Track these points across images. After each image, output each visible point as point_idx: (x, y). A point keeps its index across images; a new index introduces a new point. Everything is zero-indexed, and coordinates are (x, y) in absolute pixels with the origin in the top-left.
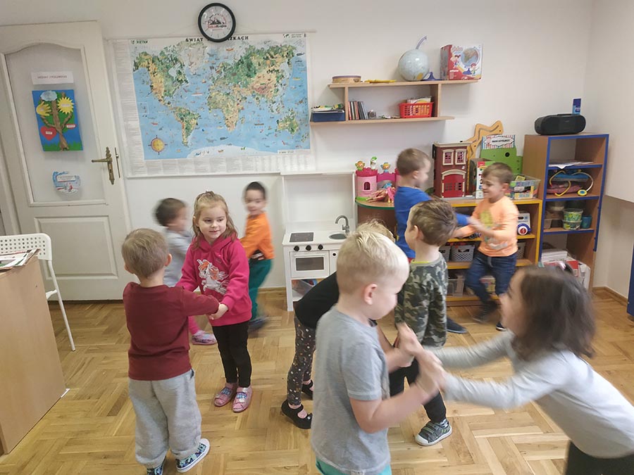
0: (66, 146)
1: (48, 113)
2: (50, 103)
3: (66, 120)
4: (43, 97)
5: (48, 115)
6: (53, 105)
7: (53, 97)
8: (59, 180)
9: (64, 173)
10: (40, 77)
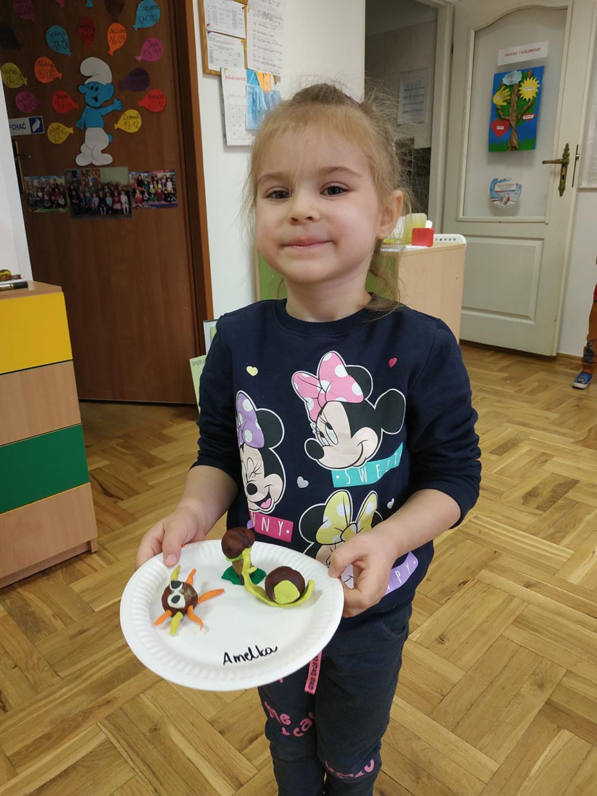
0: (515, 143)
1: (506, 101)
2: (511, 86)
3: (525, 108)
4: (505, 81)
5: (506, 104)
6: (515, 89)
7: (517, 77)
8: (497, 189)
9: (504, 180)
10: (507, 55)
